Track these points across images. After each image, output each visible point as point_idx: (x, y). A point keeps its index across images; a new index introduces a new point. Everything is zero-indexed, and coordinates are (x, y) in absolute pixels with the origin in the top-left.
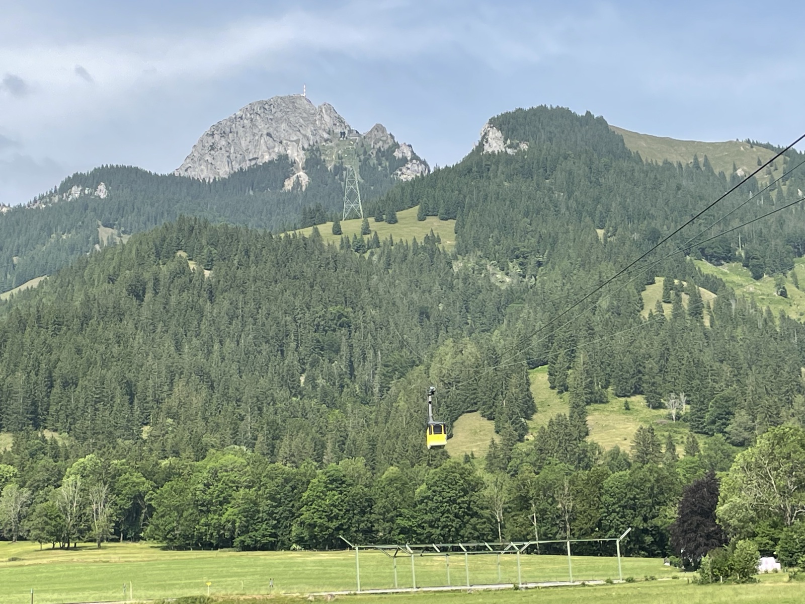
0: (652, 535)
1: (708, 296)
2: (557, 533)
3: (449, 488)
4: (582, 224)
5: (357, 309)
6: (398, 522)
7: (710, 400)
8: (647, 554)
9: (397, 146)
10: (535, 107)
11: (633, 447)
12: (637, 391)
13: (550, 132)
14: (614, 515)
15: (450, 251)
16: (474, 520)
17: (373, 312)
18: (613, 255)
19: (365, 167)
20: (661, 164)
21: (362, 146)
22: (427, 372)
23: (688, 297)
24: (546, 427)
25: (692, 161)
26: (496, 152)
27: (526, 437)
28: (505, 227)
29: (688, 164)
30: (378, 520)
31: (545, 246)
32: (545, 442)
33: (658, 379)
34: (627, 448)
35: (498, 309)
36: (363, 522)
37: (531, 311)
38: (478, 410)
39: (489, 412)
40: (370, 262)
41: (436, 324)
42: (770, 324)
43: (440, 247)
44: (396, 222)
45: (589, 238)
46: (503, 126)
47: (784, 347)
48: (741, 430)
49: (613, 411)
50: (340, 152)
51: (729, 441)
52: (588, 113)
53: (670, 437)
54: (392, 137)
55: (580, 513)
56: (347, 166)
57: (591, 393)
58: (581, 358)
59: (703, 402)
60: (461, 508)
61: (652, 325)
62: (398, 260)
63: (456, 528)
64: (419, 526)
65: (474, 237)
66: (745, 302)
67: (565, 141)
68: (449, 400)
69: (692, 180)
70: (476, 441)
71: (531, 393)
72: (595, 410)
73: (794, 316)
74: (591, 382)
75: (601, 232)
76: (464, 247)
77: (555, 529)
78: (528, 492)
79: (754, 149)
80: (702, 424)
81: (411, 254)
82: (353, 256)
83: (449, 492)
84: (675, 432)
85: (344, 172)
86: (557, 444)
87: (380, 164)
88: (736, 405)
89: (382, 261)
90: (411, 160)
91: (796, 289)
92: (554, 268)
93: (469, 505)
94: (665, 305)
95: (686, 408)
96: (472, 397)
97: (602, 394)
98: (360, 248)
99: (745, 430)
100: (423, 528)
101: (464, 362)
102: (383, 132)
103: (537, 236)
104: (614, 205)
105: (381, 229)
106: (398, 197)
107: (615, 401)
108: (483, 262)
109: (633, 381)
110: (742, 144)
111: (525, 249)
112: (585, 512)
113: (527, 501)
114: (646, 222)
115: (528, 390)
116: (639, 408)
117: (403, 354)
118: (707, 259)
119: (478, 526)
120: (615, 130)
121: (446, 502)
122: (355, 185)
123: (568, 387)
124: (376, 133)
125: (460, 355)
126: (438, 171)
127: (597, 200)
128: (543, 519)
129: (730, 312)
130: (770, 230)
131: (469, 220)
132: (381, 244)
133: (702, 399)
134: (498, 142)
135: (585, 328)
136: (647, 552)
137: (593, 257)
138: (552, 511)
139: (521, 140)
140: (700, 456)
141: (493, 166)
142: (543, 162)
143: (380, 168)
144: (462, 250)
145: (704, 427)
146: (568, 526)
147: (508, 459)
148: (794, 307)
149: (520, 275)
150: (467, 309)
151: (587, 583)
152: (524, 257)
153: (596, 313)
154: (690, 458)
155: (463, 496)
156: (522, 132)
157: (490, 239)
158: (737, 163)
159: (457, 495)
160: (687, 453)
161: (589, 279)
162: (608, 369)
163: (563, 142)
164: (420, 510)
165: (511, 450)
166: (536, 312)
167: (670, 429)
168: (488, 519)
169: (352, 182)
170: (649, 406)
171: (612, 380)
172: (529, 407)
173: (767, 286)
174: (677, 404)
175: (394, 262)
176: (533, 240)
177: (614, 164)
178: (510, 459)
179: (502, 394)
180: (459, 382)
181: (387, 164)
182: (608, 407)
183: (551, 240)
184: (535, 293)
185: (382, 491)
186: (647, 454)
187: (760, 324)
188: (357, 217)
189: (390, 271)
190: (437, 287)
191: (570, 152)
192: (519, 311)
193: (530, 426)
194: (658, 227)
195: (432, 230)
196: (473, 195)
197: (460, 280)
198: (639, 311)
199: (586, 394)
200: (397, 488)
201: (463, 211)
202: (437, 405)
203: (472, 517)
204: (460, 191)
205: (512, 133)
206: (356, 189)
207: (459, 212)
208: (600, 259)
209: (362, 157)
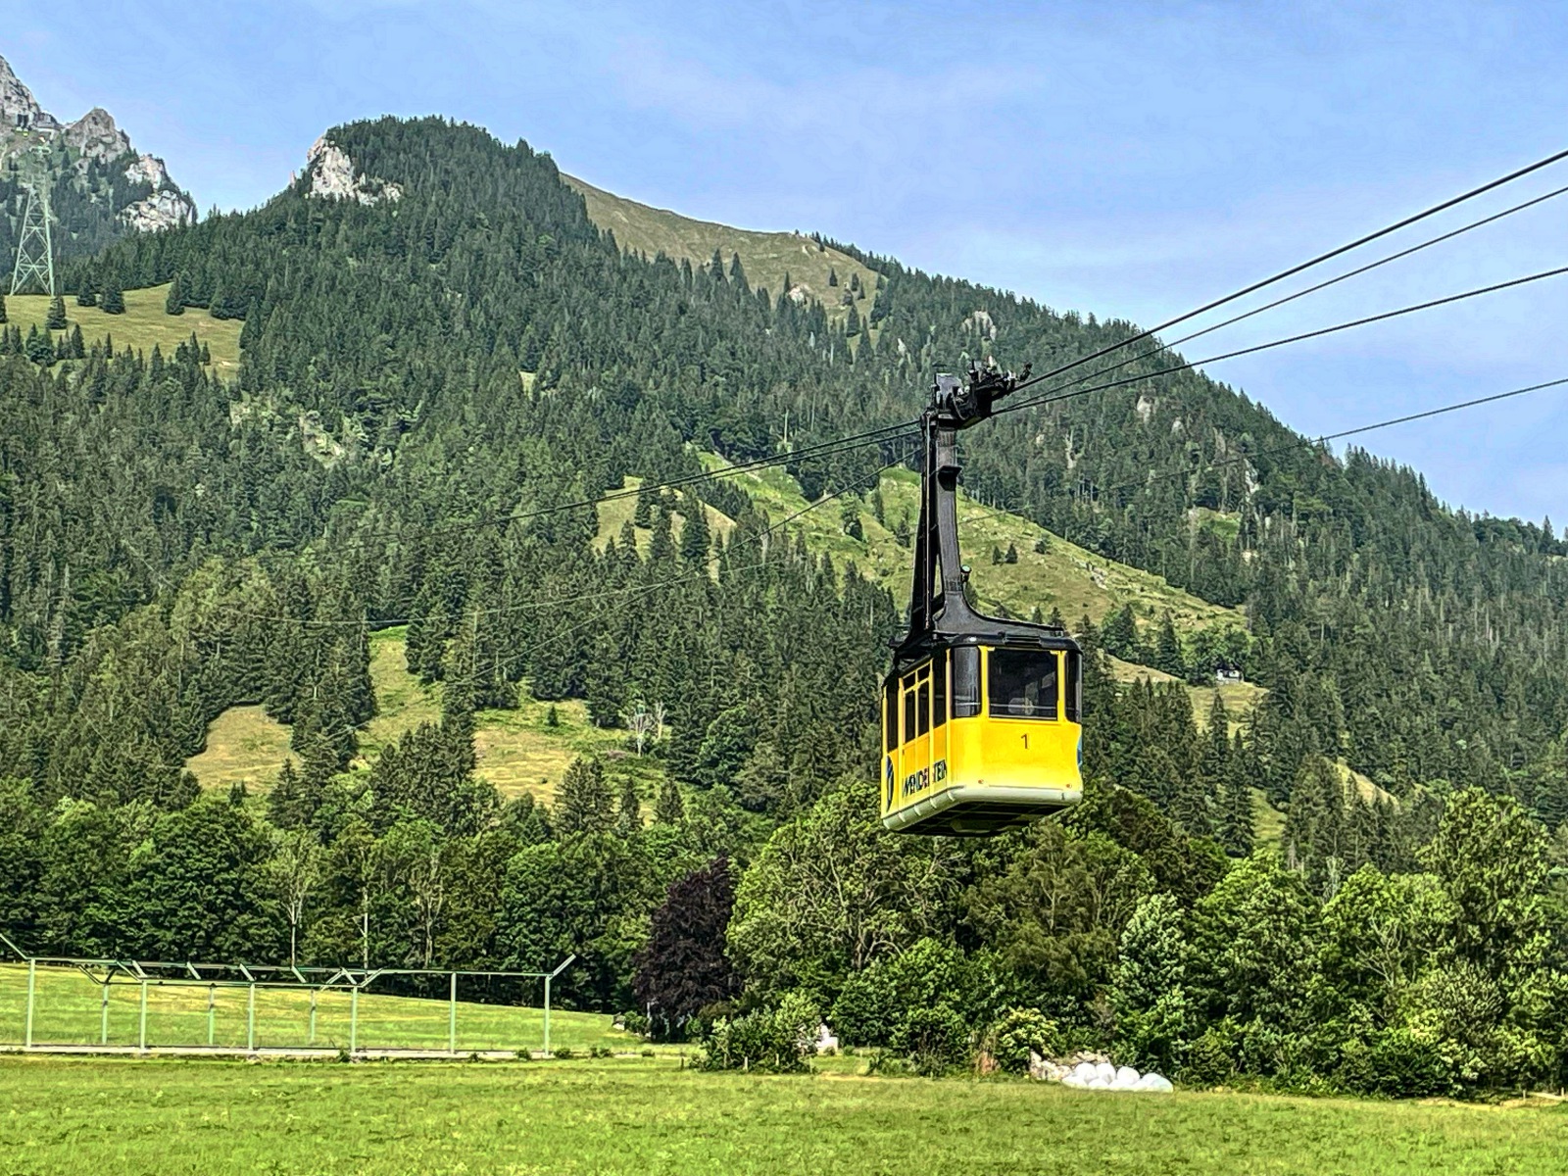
0: (589, 969)
1: (720, 523)
2: (405, 954)
3: (201, 851)
4: (495, 358)
5: (28, 477)
6: (89, 911)
7: (708, 720)
8: (574, 1004)
9: (132, 158)
10: (420, 118)
11: (558, 799)
12: (574, 692)
13: (447, 172)
14: (521, 925)
15: (226, 381)
16: (245, 918)
17: (61, 487)
18: (547, 425)
19: (61, 193)
20: (652, 260)
21: (62, 148)
22: (166, 617)
23: (683, 520)
24: (397, 747)
25: (711, 261)
26: (337, 198)
27: (352, 763)
28: (342, 346)
29: (702, 267)
30: (49, 905)
31: (419, 392)
32: (392, 776)
33: (617, 672)
34: (547, 797)
35: (315, 505)
36: (17, 906)
37: (380, 516)
38: (261, 701)
39: (284, 708)
40: (62, 385)
41: (188, 524)
42: (828, 586)
43: (208, 370)
44: (121, 310)
45: (506, 387)
46: (354, 147)
47: (850, 633)
48: (761, 780)
49: (527, 726)
50: (13, 155)
51: (740, 800)
52: (522, 143)
53: (631, 784)
54: (126, 139)
55: (457, 918)
56: (25, 185)
57: (488, 688)
58: (474, 616)
59: (696, 723)
60: (220, 892)
61: (611, 567)
62: (119, 387)
63: (206, 931)
64: (132, 923)
65: (278, 359)
66: (785, 538)
67: (474, 191)
68: (205, 678)
69: (708, 298)
70: (252, 763)
71: (370, 678)
72: (491, 720)
73: (871, 576)
74: (489, 665)
75: (528, 379)
76: (256, 375)
77: (404, 946)
78: (359, 870)
79: (826, 254)
80: (690, 763)
81: (147, 377)
82: (27, 371)
83: (200, 860)
84: (640, 775)
85: (19, 198)
86: (416, 781)
87: (95, 190)
88: (757, 733)
89: (84, 388)
90: (161, 189)
91: (878, 526)
92: (431, 439)
93: (238, 888)
94: (638, 532)
95: (664, 732)
96: (253, 675)
97: (507, 691)
98: (43, 353)
99: (769, 782)
100: (139, 926)
101: (244, 604)
102: (107, 127)
103: (405, 371)
104: (557, 329)
105: (90, 322)
106: (130, 261)
107: (530, 707)
108: (292, 410)
109: (570, 671)
110: (804, 241)
111: (378, 395)
112: (465, 918)
113: (353, 888)
114: (615, 369)
115: (365, 671)
116: (576, 725)
117: (115, 577)
118: (722, 453)
119: (252, 931)
120: (571, 183)
121: (192, 879)
122: (44, 225)
123: (443, 672)
124: (92, 126)
125: (236, 590)
126: (215, 220)
127: (526, 316)
128: (384, 926)
129: (759, 557)
130: (842, 410)
131: (272, 324)
132: (88, 351)
133: (695, 718)
134: (343, 178)
135: (486, 561)
136: (574, 1000)
137: (510, 425)
138: (402, 911)
139: (389, 179)
140: (683, 825)
141: (328, 222)
142: (428, 226)
143: (94, 199)
144: (251, 383)
145: (695, 769)
146: (429, 942)
147: (315, 802)
148: (872, 559)
149: (364, 444)
150: (253, 500)
151: (481, 1055)
152: (373, 410)
153: (508, 533)
154: (664, 827)
155: (226, 870)
156: (391, 162)
157: (311, 367)
158: (794, 276)
159: (215, 866)
160: (660, 816)
161: (501, 465)
162: (524, 644)
163: (470, 195)
164: (136, 892)
165: (323, 785)
166: (389, 519)
167: (630, 768)
168: (273, 917)
169: (38, 219)
170: (594, 722)
171: (529, 666)
172: (363, 704)
173: (829, 513)
174: (647, 723)
175: (111, 390)
176: (395, 379)
177: (564, 250)
178: (319, 802)
179: (313, 674)
180: (228, 643)
181: (111, 191)
182: (518, 717)
183: (430, 382)
184: (391, 483)
185: (62, 849)
186: (584, 814)
187: (810, 584)
188: (41, 291)
189: (102, 409)
190: (194, 449)
191: (482, 216)
192: (357, 515)
193: (362, 741)
194: (638, 381)
195: (194, 336)
196: (283, 276)
197: (244, 442)
198: (589, 538)
199: (477, 688)
200: (93, 844)
201: (260, 304)
202: (180, 685)
203: (241, 913)
204: (257, 265)
205: (372, 163)
206: (43, 233)
207: (252, 306)
208: (521, 430)
209: (59, 172)
